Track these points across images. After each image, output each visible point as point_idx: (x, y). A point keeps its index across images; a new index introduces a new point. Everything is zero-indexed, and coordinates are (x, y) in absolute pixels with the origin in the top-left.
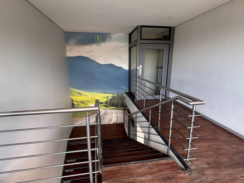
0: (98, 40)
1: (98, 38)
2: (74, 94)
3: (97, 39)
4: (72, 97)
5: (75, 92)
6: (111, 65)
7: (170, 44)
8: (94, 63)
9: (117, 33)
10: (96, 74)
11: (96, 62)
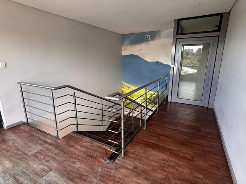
0: (148, 39)
1: (148, 37)
2: (124, 87)
3: (146, 38)
4: (123, 89)
5: (125, 86)
6: (158, 63)
7: (219, 36)
8: (142, 60)
9: (167, 30)
10: (143, 71)
11: (144, 59)
